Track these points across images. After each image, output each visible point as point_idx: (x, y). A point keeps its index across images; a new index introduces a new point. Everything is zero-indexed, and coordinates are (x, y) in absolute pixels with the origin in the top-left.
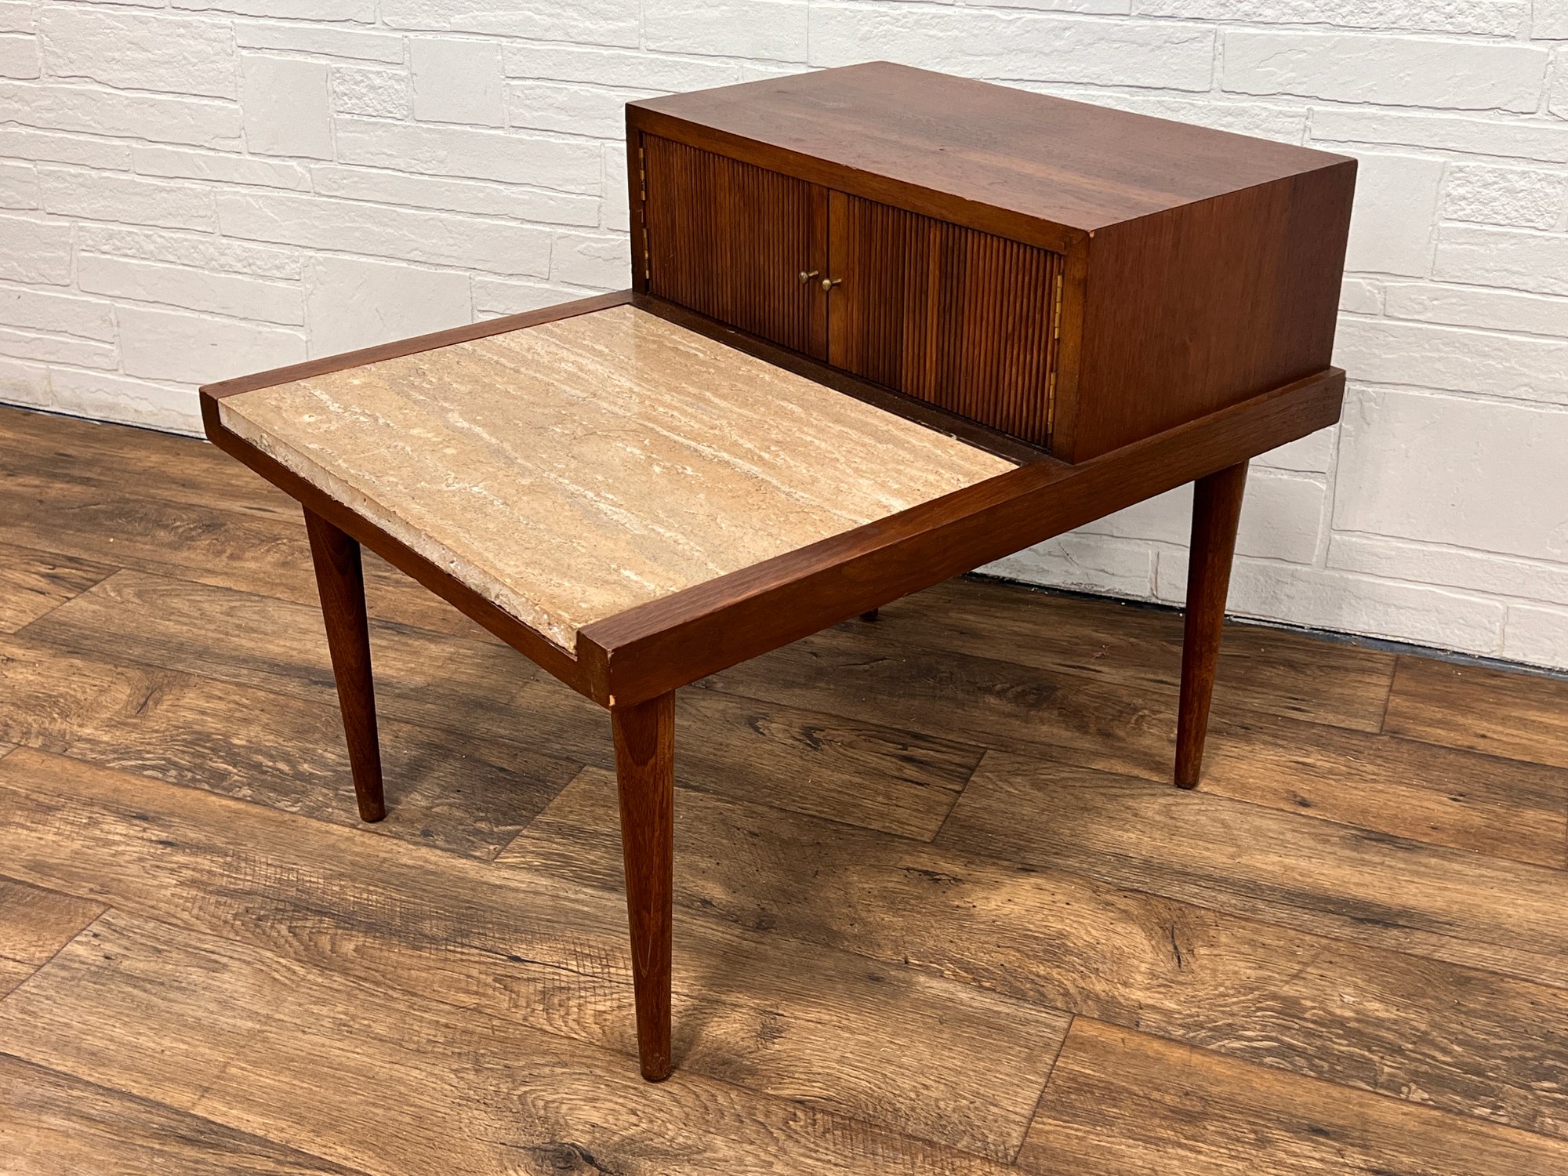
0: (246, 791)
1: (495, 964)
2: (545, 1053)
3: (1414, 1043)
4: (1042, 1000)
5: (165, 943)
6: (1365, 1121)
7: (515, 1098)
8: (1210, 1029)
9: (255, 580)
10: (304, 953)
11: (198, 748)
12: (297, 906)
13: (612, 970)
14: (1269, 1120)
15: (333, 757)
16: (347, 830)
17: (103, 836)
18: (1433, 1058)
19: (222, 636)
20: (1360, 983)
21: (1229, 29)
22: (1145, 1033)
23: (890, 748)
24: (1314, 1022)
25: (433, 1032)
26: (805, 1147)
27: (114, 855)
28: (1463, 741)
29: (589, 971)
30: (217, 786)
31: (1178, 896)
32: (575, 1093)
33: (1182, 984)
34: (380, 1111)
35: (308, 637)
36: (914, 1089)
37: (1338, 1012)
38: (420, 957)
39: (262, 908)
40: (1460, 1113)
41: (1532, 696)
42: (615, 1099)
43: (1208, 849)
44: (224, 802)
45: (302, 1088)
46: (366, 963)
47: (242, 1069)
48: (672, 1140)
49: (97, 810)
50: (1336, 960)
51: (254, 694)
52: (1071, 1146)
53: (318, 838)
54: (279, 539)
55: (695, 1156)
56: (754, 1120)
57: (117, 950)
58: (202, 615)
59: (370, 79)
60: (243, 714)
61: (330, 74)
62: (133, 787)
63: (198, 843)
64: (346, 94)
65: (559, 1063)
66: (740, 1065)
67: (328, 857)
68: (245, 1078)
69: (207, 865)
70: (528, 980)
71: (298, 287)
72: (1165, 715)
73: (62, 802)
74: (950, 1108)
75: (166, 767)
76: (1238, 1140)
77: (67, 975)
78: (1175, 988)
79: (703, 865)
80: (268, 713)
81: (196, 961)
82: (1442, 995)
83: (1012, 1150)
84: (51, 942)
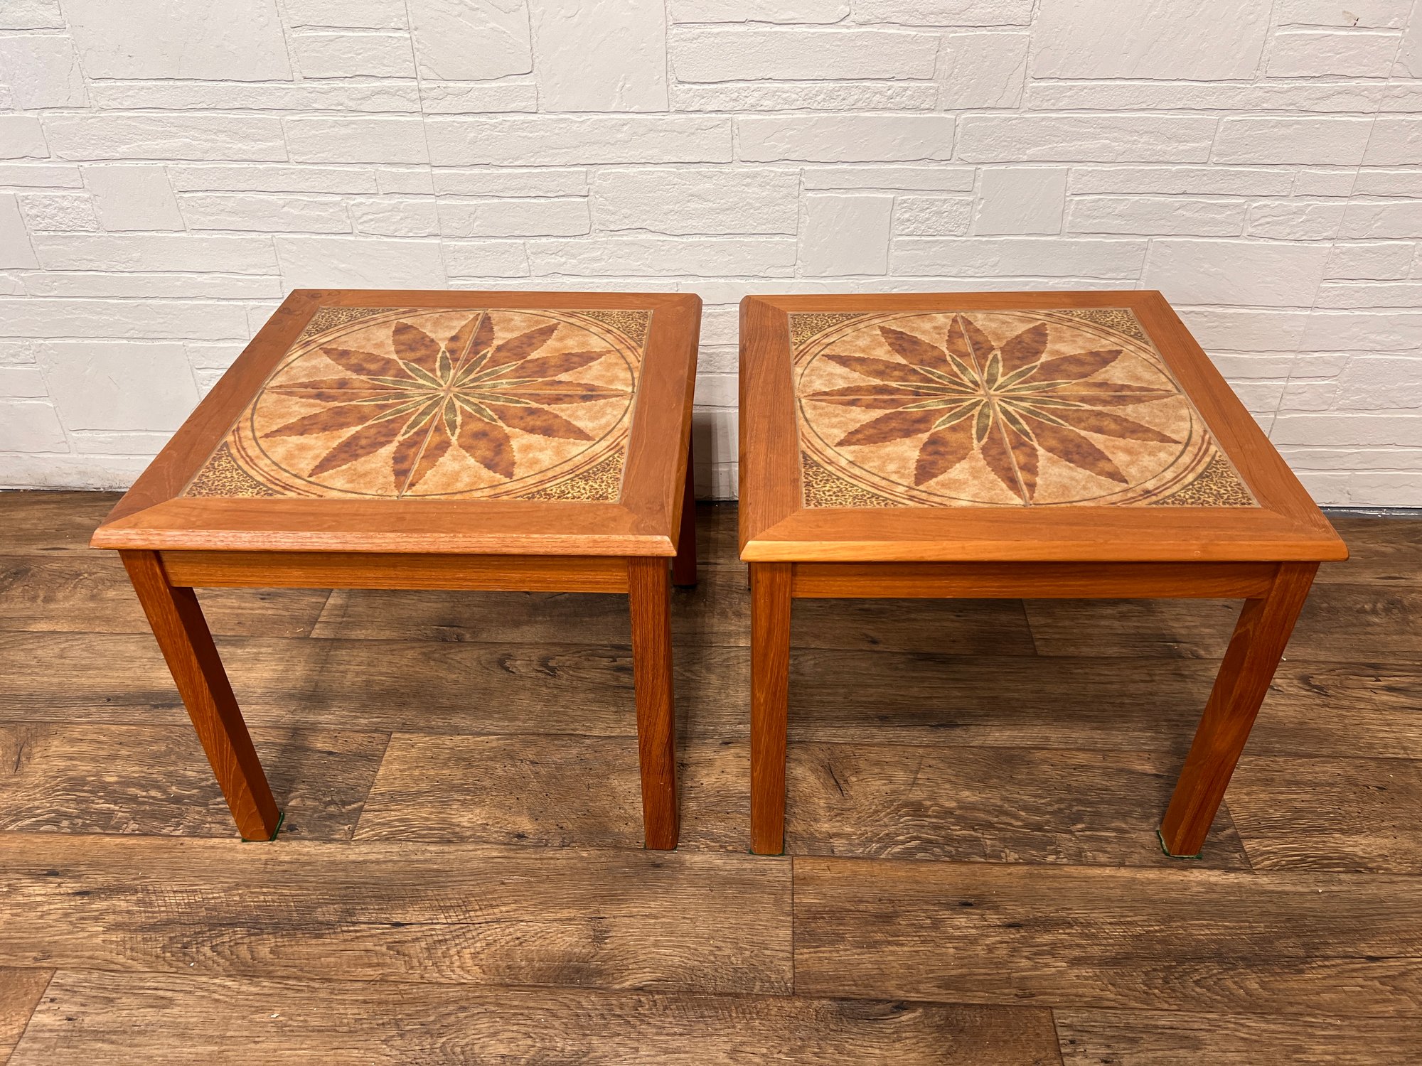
0: (133, 826)
1: (383, 934)
2: (447, 1003)
3: (997, 816)
5: (112, 990)
6: (990, 887)
7: (438, 1051)
8: (877, 842)
9: (74, 619)
10: (230, 968)
11: (77, 794)
12: (210, 924)
13: (472, 914)
14: (935, 904)
15: (194, 774)
16: (228, 840)
17: (26, 900)
19: (65, 680)
20: (953, 778)
21: (741, 117)
22: (839, 857)
23: (604, 662)
24: (936, 817)
25: (356, 1011)
26: (655, 1026)
27: (41, 917)
29: (455, 919)
30: (107, 826)
31: (824, 739)
32: (480, 1032)
33: (849, 810)
35: (137, 664)
36: (712, 953)
37: (947, 804)
38: (324, 944)
39: (182, 935)
40: (1039, 864)
42: (512, 1028)
43: (829, 694)
44: (118, 840)
46: (284, 962)
48: (563, 1050)
49: (12, 876)
50: (933, 762)
51: (108, 729)
52: (826, 966)
53: (206, 855)
54: (80, 575)
55: (584, 1059)
56: (614, 1015)
57: (75, 1009)
58: (40, 662)
59: (57, 202)
60: (106, 751)
61: (19, 201)
62: (35, 846)
63: (109, 886)
64: (38, 216)
65: (459, 1009)
66: (589, 970)
67: (221, 871)
69: (124, 906)
70: (413, 941)
71: (36, 368)
74: (739, 962)
75: (58, 819)
76: (922, 927)
77: (42, 1046)
78: (846, 814)
79: (508, 802)
80: (127, 745)
81: (145, 1001)
82: (1000, 773)
83: (790, 984)
84: (17, 1017)
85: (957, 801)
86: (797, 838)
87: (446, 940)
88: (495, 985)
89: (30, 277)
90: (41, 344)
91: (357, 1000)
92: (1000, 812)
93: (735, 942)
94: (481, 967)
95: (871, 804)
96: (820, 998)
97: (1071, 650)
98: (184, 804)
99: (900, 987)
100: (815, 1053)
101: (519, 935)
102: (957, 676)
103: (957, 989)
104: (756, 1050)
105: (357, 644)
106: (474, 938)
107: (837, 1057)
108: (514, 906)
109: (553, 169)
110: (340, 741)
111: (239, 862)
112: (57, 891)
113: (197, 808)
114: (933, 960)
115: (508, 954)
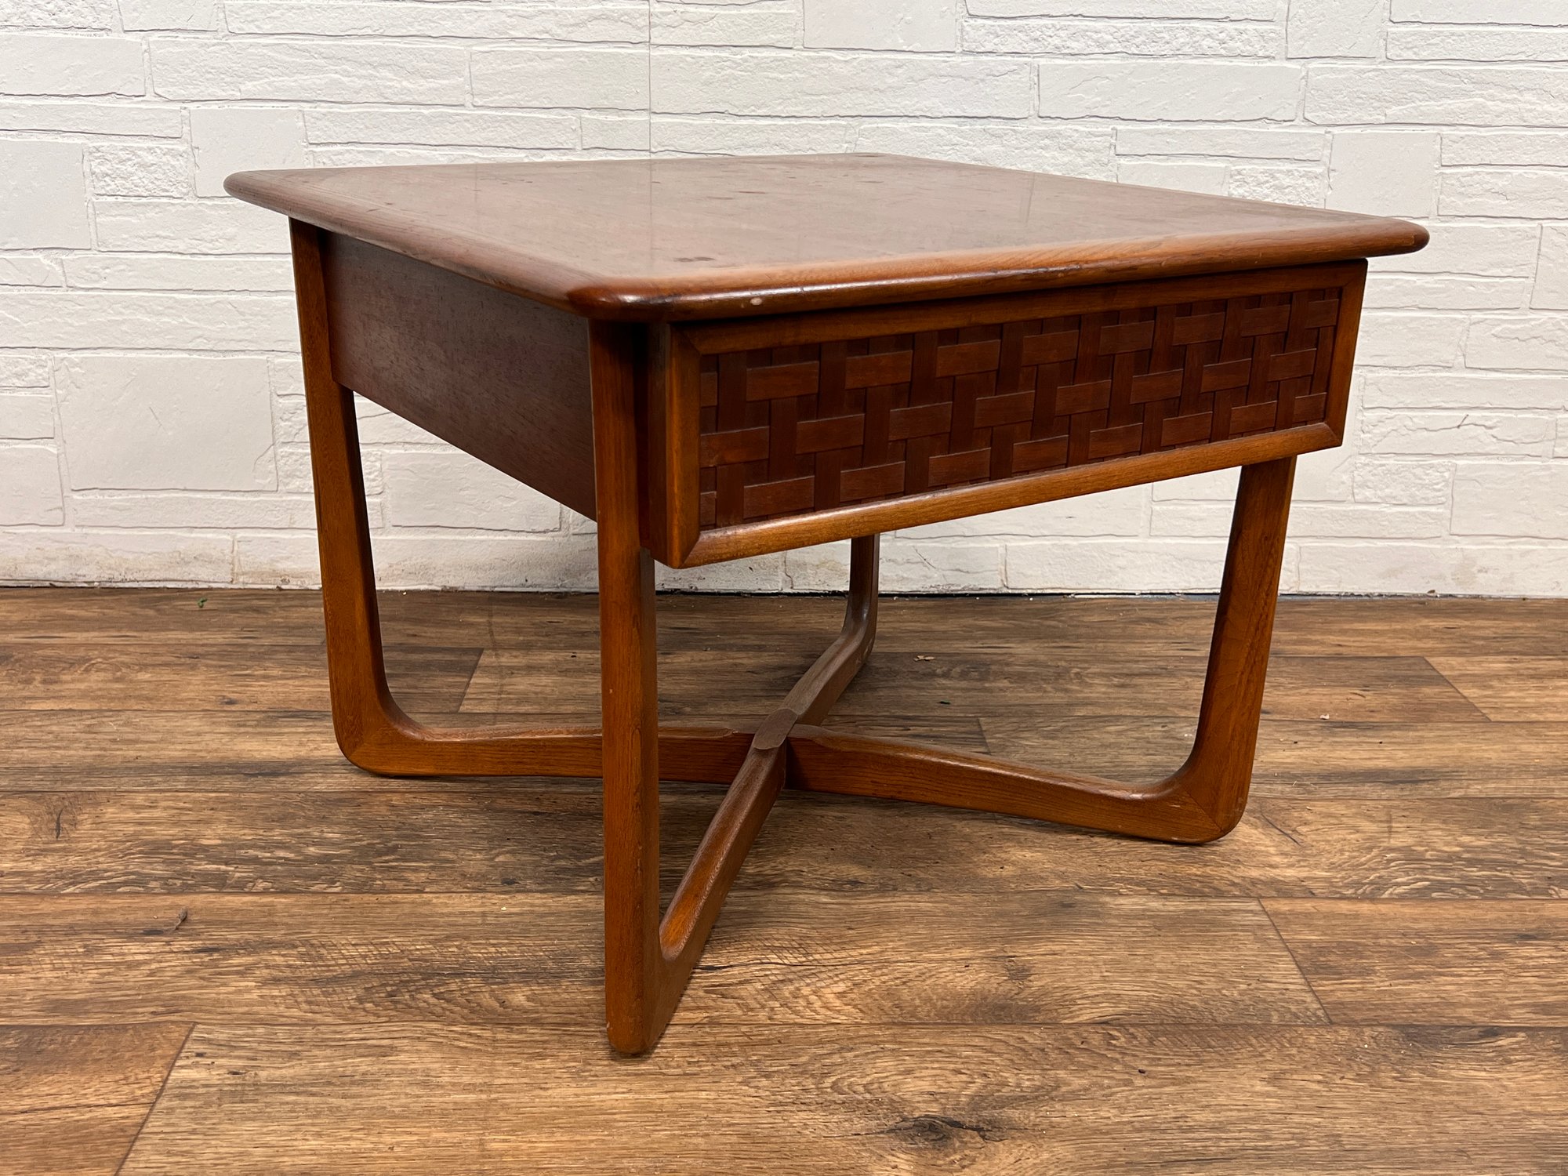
0: (261, 885)
2: (820, 1043)
3: (1522, 858)
4: (1220, 894)
5: (293, 1043)
6: (1550, 920)
7: (829, 1090)
8: (1371, 883)
9: (95, 698)
10: (472, 1016)
11: (165, 856)
12: (423, 974)
13: (817, 956)
14: (1483, 938)
15: (337, 836)
18: (1546, 865)
19: (102, 753)
20: (1441, 826)
21: (1042, 61)
22: (1324, 898)
23: (894, 731)
24: (1438, 860)
25: (686, 1053)
27: (151, 975)
29: (794, 961)
30: (224, 885)
32: (885, 1070)
33: (1313, 856)
34: (700, 1140)
36: (1191, 987)
39: (382, 985)
42: (929, 1065)
44: (246, 898)
45: (592, 1141)
47: (505, 1141)
49: (86, 936)
50: (1406, 814)
51: (188, 796)
52: (1361, 997)
53: (388, 910)
54: (90, 660)
55: (1054, 1094)
56: (1078, 1049)
57: (241, 1063)
58: (58, 737)
59: (139, 157)
60: (192, 816)
61: (86, 154)
62: (115, 906)
63: (247, 942)
64: (107, 175)
65: (842, 1048)
66: (1019, 1006)
67: (417, 924)
68: (516, 1149)
69: (280, 960)
70: (741, 983)
71: (48, 395)
72: (1094, 669)
73: (34, 938)
74: (1236, 993)
75: (141, 880)
76: (1477, 958)
77: (198, 1104)
78: (1312, 861)
79: (820, 853)
80: (223, 810)
81: (351, 1052)
82: (1504, 820)
83: (1320, 1013)
84: (146, 1075)
85: (1458, 846)
86: (1254, 882)
87: (791, 981)
88: (884, 1024)
89: (73, 261)
90: (63, 359)
91: (683, 1044)
92: (1524, 853)
93: (1221, 977)
94: (855, 1007)
95: (1342, 851)
96: (1368, 1025)
98: (334, 863)
99: (1481, 1014)
100: (1394, 1078)
101: (898, 975)
102: (1394, 740)
104: (1306, 1077)
106: (831, 978)
107: (1429, 1080)
108: (877, 949)
109: (804, 121)
110: (546, 802)
111: (442, 915)
112: (167, 949)
113: (355, 866)
114: (1512, 988)
115: (890, 994)
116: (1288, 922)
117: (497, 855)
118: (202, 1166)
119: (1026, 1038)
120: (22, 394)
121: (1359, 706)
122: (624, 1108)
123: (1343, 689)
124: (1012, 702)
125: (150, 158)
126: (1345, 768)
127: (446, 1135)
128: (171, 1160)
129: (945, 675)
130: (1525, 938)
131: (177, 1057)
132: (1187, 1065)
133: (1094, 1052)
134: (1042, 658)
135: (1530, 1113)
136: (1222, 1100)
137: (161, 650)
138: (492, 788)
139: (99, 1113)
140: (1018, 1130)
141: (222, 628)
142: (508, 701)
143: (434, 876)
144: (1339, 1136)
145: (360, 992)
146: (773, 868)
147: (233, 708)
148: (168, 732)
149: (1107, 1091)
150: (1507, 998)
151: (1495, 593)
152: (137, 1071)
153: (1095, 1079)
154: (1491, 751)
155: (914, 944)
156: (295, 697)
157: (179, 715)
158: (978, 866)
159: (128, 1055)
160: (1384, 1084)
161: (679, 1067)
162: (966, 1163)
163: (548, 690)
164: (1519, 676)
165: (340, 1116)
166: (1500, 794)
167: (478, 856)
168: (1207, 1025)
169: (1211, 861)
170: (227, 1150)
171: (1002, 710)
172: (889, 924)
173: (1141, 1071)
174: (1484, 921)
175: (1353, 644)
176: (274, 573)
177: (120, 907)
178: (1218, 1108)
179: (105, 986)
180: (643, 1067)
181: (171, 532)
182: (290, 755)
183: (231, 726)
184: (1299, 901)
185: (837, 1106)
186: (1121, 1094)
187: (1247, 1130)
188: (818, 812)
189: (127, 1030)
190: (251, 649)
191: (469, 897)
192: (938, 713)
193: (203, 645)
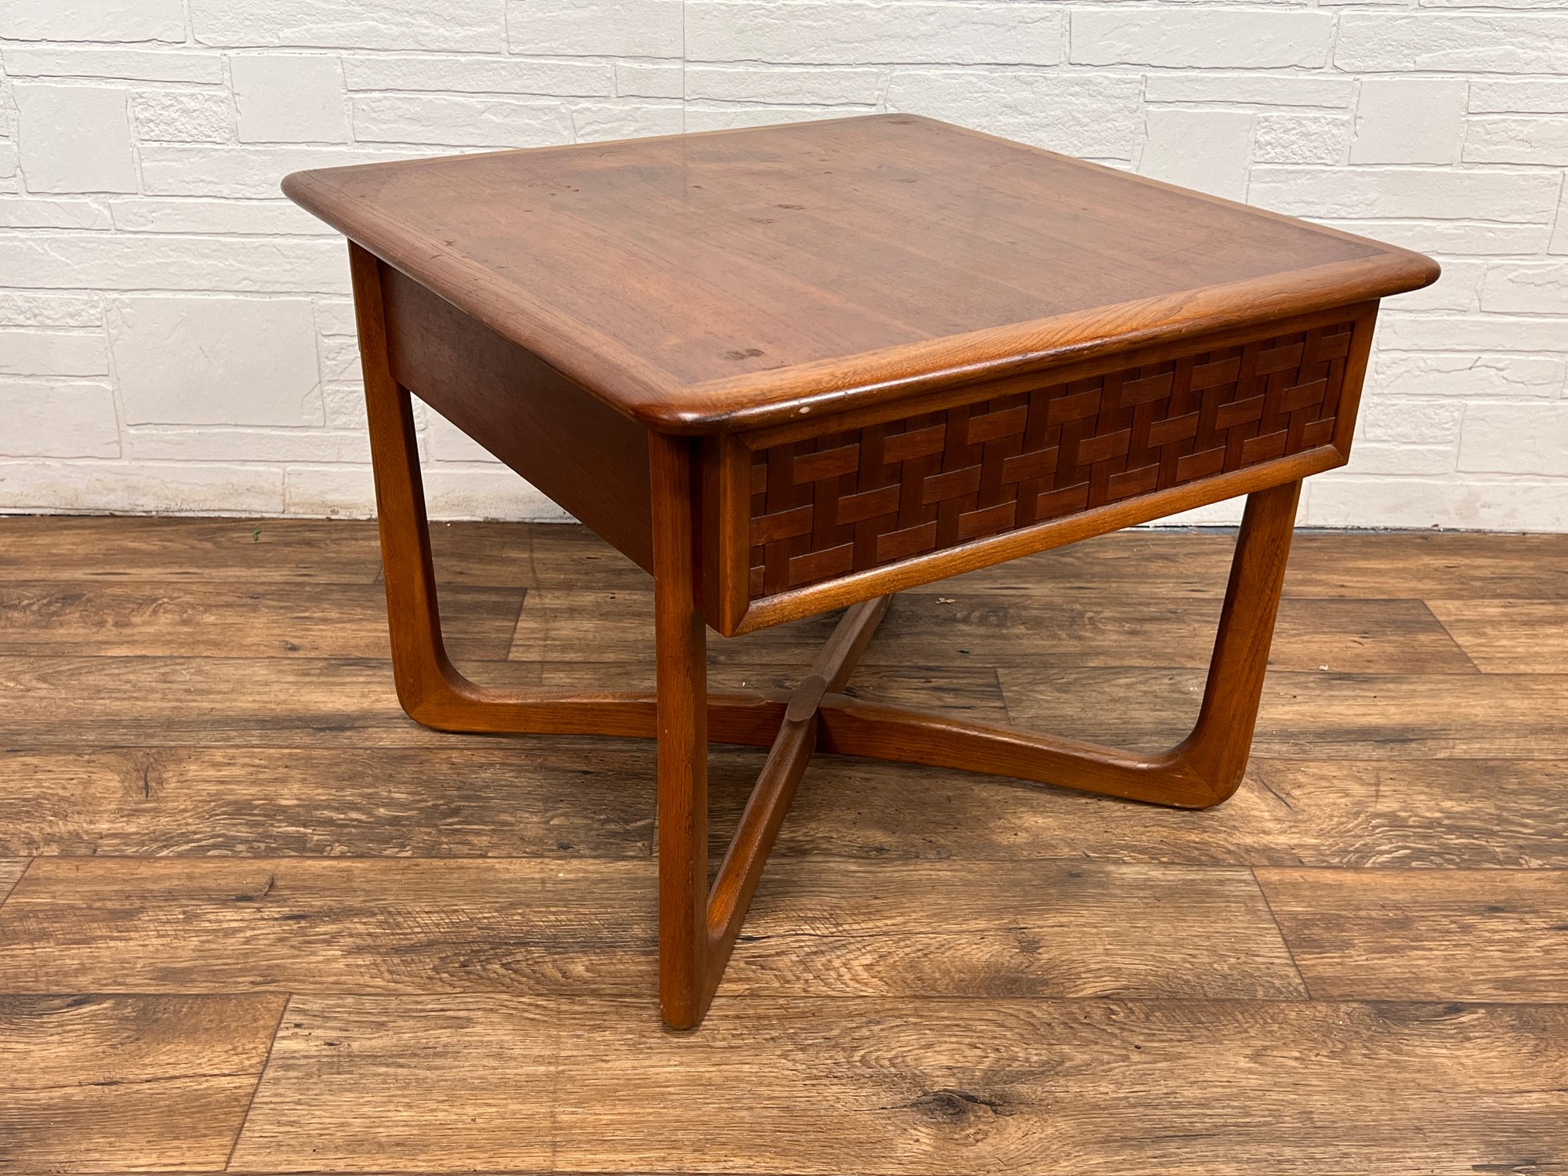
0: (338, 849)
2: (850, 1016)
3: (1497, 825)
4: (1216, 862)
5: (379, 1014)
6: (1518, 891)
7: (858, 1064)
8: (1356, 851)
9: (167, 643)
10: (539, 987)
11: (247, 818)
13: (847, 927)
14: (1455, 910)
15: (404, 796)
16: (480, 861)
17: (215, 926)
18: (1519, 832)
19: (179, 704)
20: (1425, 789)
22: (1312, 867)
23: (916, 683)
24: (1419, 827)
28: (1334, 592)
29: (826, 932)
30: (304, 849)
32: (908, 1044)
33: (1305, 822)
34: (744, 1113)
35: (275, 687)
36: (1185, 960)
37: (1428, 814)
39: (455, 954)
41: (1349, 550)
42: (947, 1039)
44: (326, 863)
45: (650, 1114)
46: (608, 980)
47: (573, 1113)
48: (1028, 1061)
49: (184, 902)
50: (1393, 776)
51: (263, 753)
52: (1339, 971)
53: (455, 876)
54: (157, 599)
55: (1059, 1069)
56: (1082, 1024)
57: (334, 1034)
58: (135, 687)
59: (182, 103)
60: (267, 775)
61: (130, 100)
62: (207, 871)
63: (331, 909)
64: (151, 121)
65: (870, 1022)
66: (1029, 980)
67: (483, 891)
68: (583, 1121)
69: (361, 928)
70: (778, 954)
71: (99, 334)
72: (1107, 614)
73: (138, 904)
74: (1226, 968)
75: (228, 843)
76: (1448, 932)
77: (300, 1074)
78: (1303, 826)
79: (848, 817)
80: (296, 768)
81: (432, 1023)
82: (1484, 784)
83: (1301, 988)
84: (252, 1046)
85: (1441, 811)
86: (1248, 850)
87: (823, 952)
88: (908, 997)
89: (121, 204)
90: (115, 300)
91: (727, 1016)
92: (1501, 820)
93: (1212, 950)
94: (881, 979)
95: (1331, 817)
96: (1344, 1001)
97: (1522, 668)
98: (403, 826)
99: (1447, 990)
100: (1365, 1055)
101: (920, 947)
102: (1388, 694)
103: (1522, 990)
104: (1285, 1054)
105: (575, 666)
106: (859, 949)
107: (1395, 1057)
108: (900, 920)
109: (836, 69)
110: (594, 760)
111: (505, 881)
112: (258, 916)
113: (423, 829)
114: (1477, 963)
115: (913, 966)
116: (1278, 893)
117: (552, 818)
118: (309, 1136)
119: (1035, 1013)
120: (76, 333)
121: (1357, 655)
122: (677, 1080)
123: (1342, 635)
124: (1027, 652)
125: (192, 105)
126: (1340, 725)
127: (521, 1107)
128: (282, 1129)
129: (966, 621)
130: (1494, 910)
131: (277, 1028)
132: (1179, 1041)
133: (1095, 1027)
134: (1059, 600)
135: (1482, 1091)
136: (1209, 1076)
137: (224, 589)
138: (544, 744)
139: (215, 1082)
140: (1027, 1105)
141: (279, 563)
142: (554, 648)
143: (495, 839)
144: (1311, 1112)
145: (437, 962)
146: (806, 834)
147: (296, 655)
148: (238, 681)
149: (1106, 1067)
150: (1473, 974)
151: (1496, 528)
152: (244, 1041)
153: (1095, 1054)
154: (1478, 707)
155: (935, 915)
156: (353, 642)
157: (247, 662)
158: (993, 832)
159: (234, 1025)
160: (1354, 1061)
161: (724, 1039)
162: (979, 1137)
163: (590, 636)
164: (1512, 621)
165: (426, 1089)
166: (1482, 755)
167: (535, 819)
168: (1198, 1000)
169: (1210, 826)
170: (329, 1120)
171: (1019, 660)
172: (911, 893)
173: (1137, 1047)
174: (1457, 892)
175: (1357, 585)
176: (323, 504)
177: (213, 871)
178: (1205, 1084)
179: (206, 954)
180: (692, 1039)
181: (225, 465)
182: (354, 708)
183: (296, 675)
184: (1288, 871)
185: (866, 1080)
186: (1119, 1068)
187: (1229, 1106)
188: (845, 773)
189: (230, 1000)
190: (308, 588)
191: (529, 863)
192: (958, 663)
193: (262, 583)
